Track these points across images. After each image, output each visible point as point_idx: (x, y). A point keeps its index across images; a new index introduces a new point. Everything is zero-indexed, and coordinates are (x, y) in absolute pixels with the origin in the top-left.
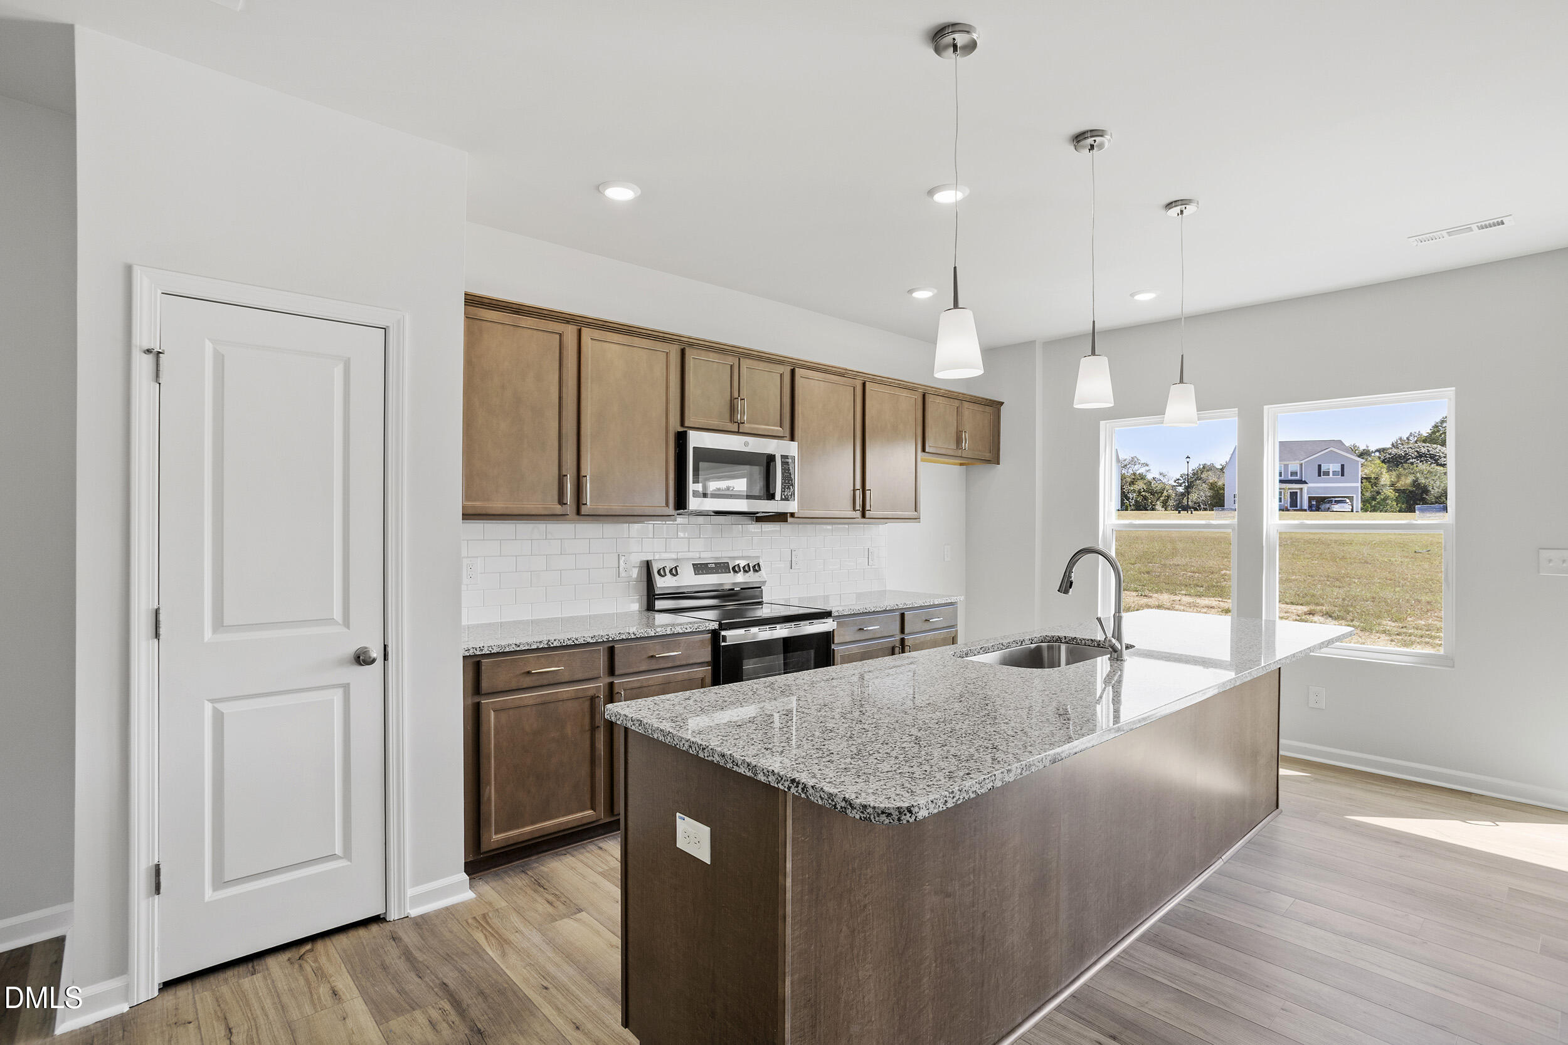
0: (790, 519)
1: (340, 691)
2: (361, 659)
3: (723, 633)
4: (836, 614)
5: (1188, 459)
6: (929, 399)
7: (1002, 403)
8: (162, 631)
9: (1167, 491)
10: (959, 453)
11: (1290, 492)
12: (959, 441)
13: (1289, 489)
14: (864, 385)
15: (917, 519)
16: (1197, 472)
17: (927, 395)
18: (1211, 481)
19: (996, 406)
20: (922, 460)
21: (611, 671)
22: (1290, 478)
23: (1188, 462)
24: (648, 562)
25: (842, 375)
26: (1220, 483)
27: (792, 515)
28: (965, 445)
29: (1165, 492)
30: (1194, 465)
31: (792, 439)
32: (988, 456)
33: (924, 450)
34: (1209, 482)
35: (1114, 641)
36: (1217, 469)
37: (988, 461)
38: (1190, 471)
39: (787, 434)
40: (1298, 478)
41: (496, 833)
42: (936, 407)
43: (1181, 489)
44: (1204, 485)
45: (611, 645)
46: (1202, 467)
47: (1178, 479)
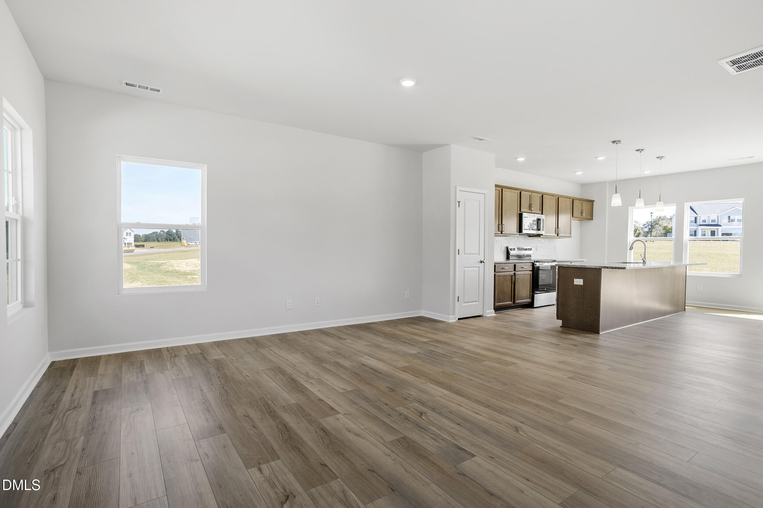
0: (541, 236)
1: (478, 268)
2: (481, 262)
3: (535, 263)
4: (557, 261)
5: (652, 214)
6: (574, 201)
7: (594, 201)
8: (459, 253)
9: (639, 231)
10: (582, 217)
11: (711, 231)
12: (582, 213)
13: (710, 229)
14: (558, 198)
15: (570, 237)
16: (656, 220)
17: (574, 200)
18: (664, 225)
19: (591, 202)
20: (573, 220)
21: (515, 270)
22: (711, 223)
23: (652, 216)
24: (507, 247)
25: (553, 196)
26: (669, 226)
27: (542, 235)
28: (584, 214)
29: (638, 231)
30: (654, 217)
31: (542, 214)
32: (590, 218)
33: (573, 216)
34: (663, 226)
35: (644, 259)
36: (668, 219)
37: (589, 219)
38: (652, 219)
39: (541, 213)
40: (716, 223)
41: (497, 303)
42: (576, 203)
43: (646, 230)
44: (660, 227)
45: (515, 264)
46: (658, 218)
47: (645, 224)
